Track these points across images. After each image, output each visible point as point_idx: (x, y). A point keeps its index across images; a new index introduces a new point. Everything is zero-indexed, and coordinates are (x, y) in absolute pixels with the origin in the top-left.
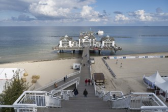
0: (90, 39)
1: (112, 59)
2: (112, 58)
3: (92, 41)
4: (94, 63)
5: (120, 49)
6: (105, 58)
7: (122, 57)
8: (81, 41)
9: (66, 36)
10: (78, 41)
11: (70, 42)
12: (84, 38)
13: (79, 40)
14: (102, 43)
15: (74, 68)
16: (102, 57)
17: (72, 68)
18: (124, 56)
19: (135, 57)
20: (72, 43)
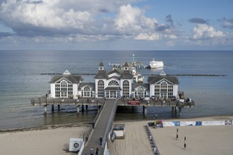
0: (122, 81)
1: (168, 128)
2: (168, 124)
3: (126, 84)
4: (122, 138)
5: (190, 105)
6: (152, 125)
7: (194, 123)
8: (101, 84)
9: (67, 73)
10: (93, 85)
11: (75, 86)
12: (108, 79)
13: (97, 81)
14: (148, 89)
15: (71, 148)
16: (146, 123)
17: (67, 151)
18: (199, 120)
19: (223, 123)
20: (79, 89)
